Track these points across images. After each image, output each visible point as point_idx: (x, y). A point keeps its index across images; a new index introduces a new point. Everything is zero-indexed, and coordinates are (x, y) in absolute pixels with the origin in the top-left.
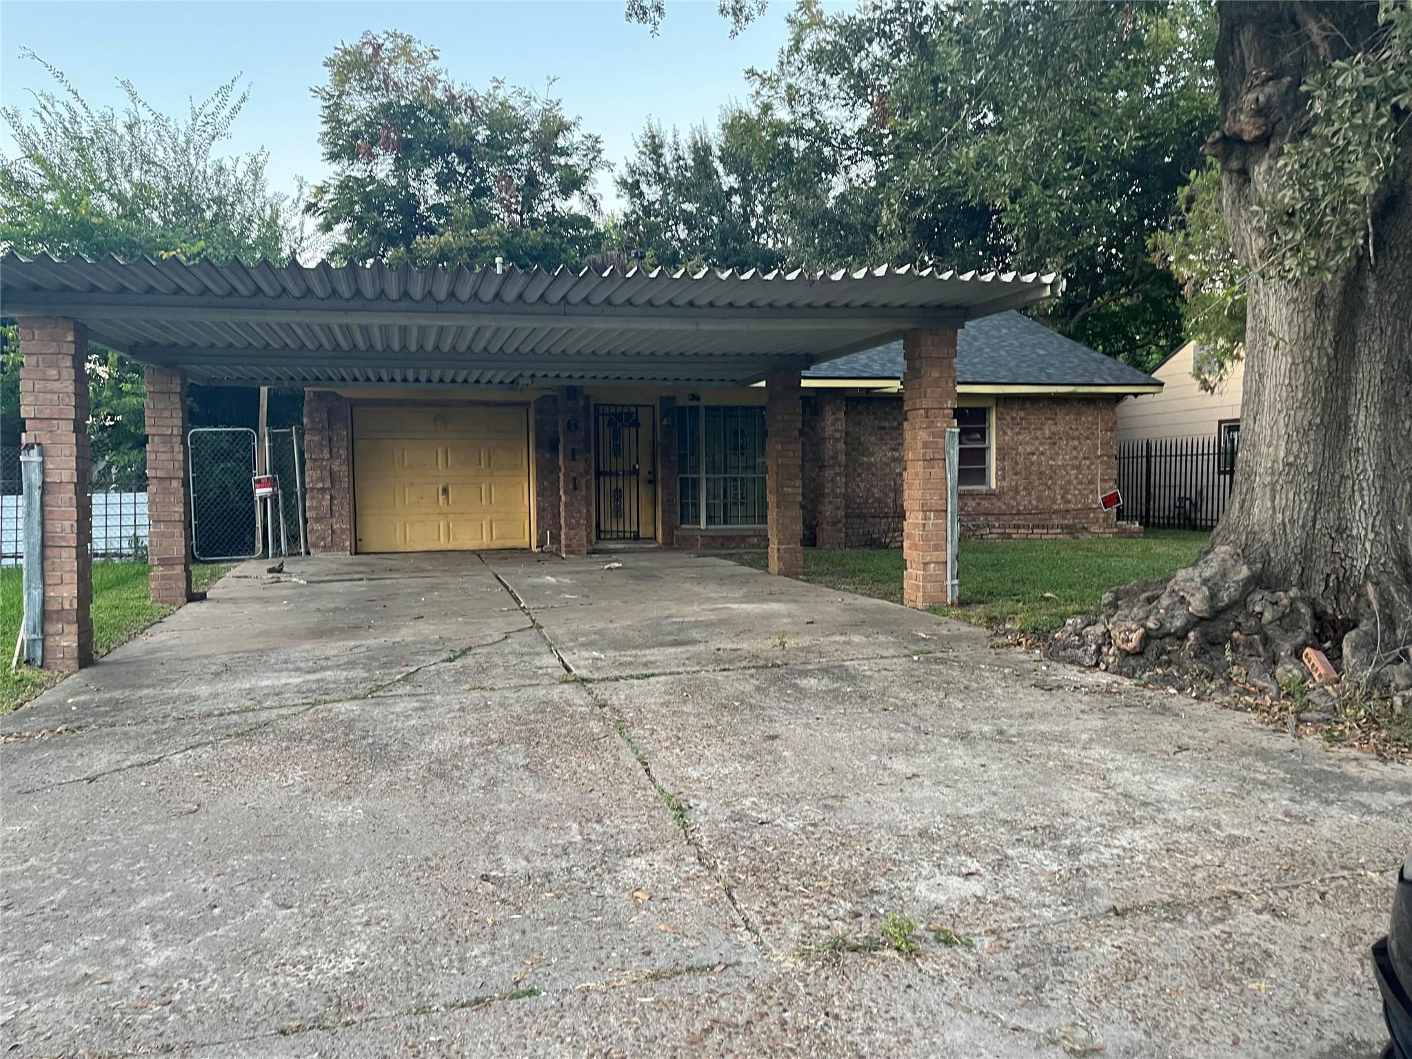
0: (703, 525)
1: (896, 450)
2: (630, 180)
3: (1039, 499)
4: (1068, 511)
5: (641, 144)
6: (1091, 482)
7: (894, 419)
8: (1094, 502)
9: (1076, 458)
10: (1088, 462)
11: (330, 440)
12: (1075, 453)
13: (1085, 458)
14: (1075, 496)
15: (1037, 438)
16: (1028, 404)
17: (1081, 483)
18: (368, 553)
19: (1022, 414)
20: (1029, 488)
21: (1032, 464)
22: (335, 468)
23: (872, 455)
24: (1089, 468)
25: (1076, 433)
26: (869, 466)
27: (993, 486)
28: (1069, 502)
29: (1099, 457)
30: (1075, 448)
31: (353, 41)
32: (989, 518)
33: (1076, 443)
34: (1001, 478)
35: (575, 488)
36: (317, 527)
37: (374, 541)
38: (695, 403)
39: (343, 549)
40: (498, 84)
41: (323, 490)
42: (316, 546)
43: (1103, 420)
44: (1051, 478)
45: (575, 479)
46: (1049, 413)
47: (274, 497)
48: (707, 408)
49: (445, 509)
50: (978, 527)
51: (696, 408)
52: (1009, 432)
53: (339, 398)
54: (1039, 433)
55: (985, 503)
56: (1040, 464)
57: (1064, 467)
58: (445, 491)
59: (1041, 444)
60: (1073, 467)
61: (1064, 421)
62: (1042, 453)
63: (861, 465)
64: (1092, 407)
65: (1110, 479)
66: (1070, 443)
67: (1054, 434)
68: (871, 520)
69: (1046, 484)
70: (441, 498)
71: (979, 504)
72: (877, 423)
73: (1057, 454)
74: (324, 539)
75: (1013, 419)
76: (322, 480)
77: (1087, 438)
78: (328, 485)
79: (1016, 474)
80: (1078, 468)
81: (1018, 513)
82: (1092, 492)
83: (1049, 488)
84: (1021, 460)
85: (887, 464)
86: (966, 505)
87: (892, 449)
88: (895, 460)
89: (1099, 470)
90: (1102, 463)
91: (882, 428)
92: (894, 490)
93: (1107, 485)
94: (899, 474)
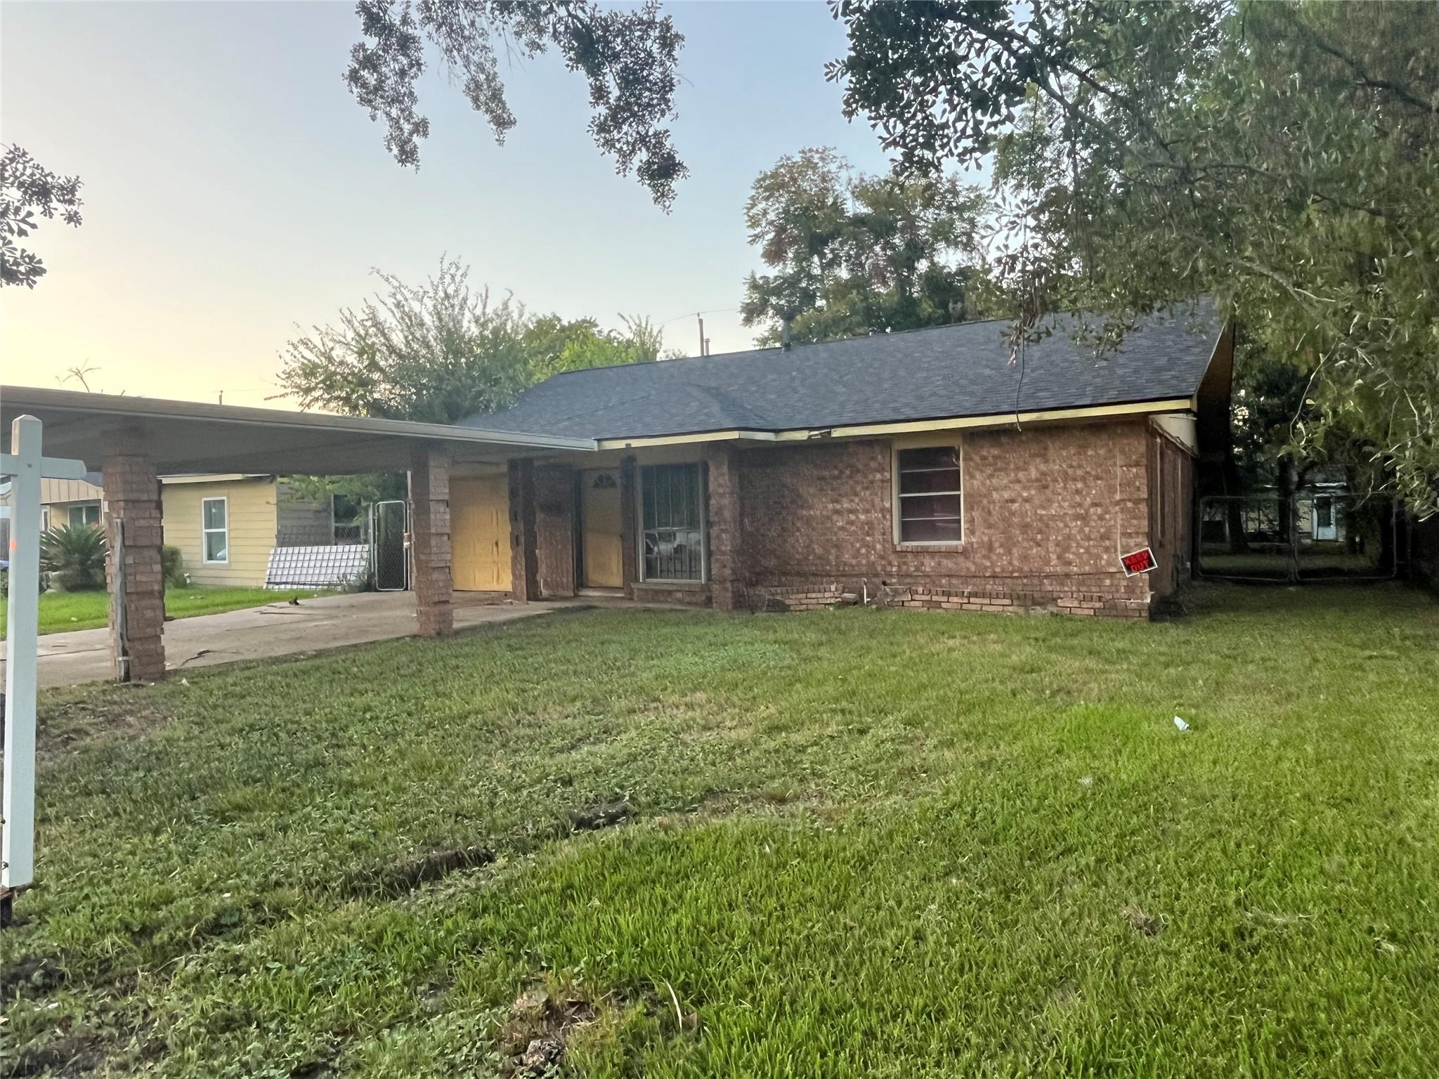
1: (837, 501)
3: (1025, 558)
4: (1067, 575)
6: (1104, 537)
7: (835, 467)
8: (1109, 564)
9: (1080, 505)
10: (1099, 510)
12: (1078, 499)
13: (1095, 505)
14: (1078, 555)
15: (1019, 481)
16: (1004, 439)
17: (1088, 538)
19: (995, 452)
20: (1008, 546)
21: (1013, 514)
23: (811, 507)
24: (1101, 518)
25: (1080, 472)
26: (808, 521)
27: (963, 542)
28: (1069, 563)
29: (1118, 503)
30: (1078, 492)
32: (954, 581)
33: (1080, 485)
34: (972, 532)
37: (461, 582)
43: (1121, 451)
44: (1040, 532)
46: (1034, 448)
49: (496, 559)
52: (978, 475)
54: (1021, 475)
55: (948, 564)
56: (1023, 515)
57: (1062, 518)
58: (497, 545)
59: (1025, 488)
60: (1077, 517)
61: (1060, 457)
62: (1026, 500)
63: (801, 518)
64: (1104, 436)
65: (1137, 533)
66: (1072, 486)
67: (1044, 474)
68: (812, 579)
69: (1034, 540)
71: (939, 564)
72: (815, 473)
73: (1049, 501)
75: (984, 458)
77: (1097, 478)
79: (990, 526)
80: (1085, 518)
81: (994, 577)
82: (1107, 549)
83: (1039, 545)
84: (995, 510)
85: (829, 518)
86: (922, 564)
87: (833, 501)
88: (837, 512)
89: (1117, 520)
90: (1122, 510)
91: (822, 478)
92: (836, 546)
93: (1132, 542)
94: (842, 528)
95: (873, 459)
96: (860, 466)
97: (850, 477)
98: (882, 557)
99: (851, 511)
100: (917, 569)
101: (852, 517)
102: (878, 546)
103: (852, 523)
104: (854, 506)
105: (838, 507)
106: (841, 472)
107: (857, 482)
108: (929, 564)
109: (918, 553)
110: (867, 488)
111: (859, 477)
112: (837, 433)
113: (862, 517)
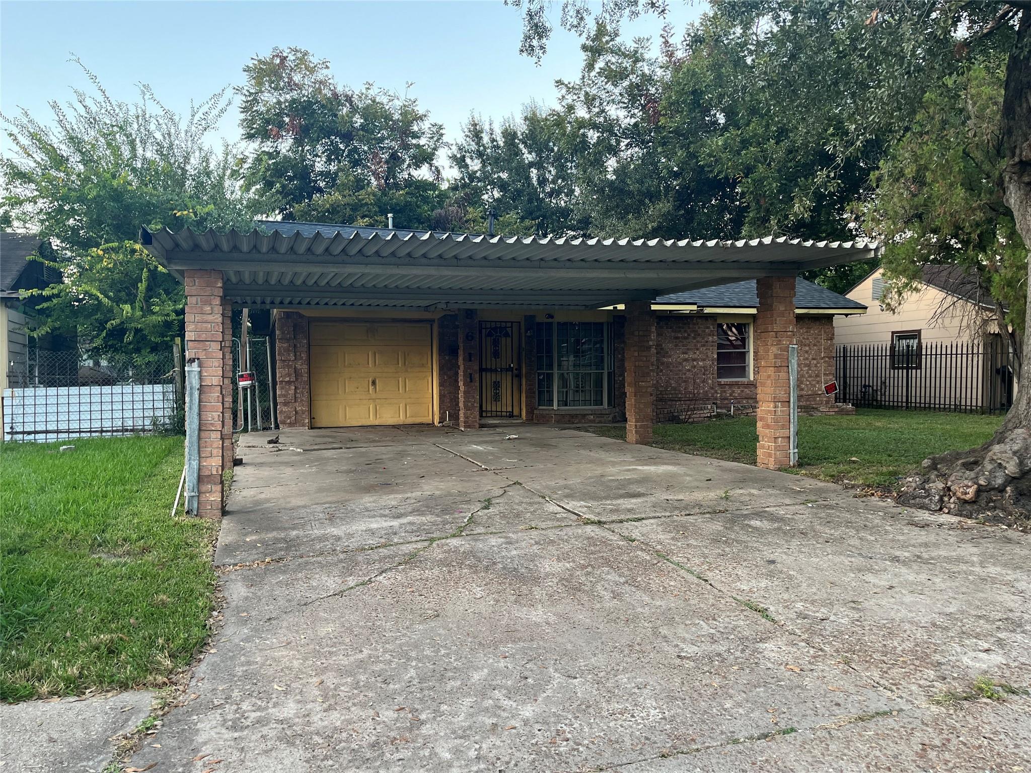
0: (555, 407)
1: (686, 353)
2: (459, 156)
4: (802, 396)
5: (466, 130)
6: (817, 376)
7: (685, 331)
8: (820, 390)
9: (807, 359)
10: (815, 362)
11: (295, 346)
12: (806, 356)
13: (813, 359)
14: (807, 385)
17: (810, 376)
18: (320, 428)
22: (298, 366)
23: (670, 356)
24: (816, 366)
25: (807, 342)
26: (668, 365)
27: (752, 379)
28: (802, 390)
29: (822, 358)
30: (807, 352)
31: (266, 54)
32: (750, 401)
33: (807, 348)
34: (757, 372)
35: (471, 381)
36: (285, 409)
37: (324, 419)
38: (550, 320)
39: (303, 425)
40: (369, 86)
41: (289, 383)
42: (284, 423)
43: (825, 332)
45: (471, 374)
47: (253, 387)
48: (559, 323)
49: (374, 396)
50: (745, 407)
51: (551, 323)
53: (301, 316)
55: (747, 391)
57: (800, 365)
58: (374, 383)
60: (806, 365)
61: (799, 333)
63: (663, 364)
64: (818, 323)
65: (831, 374)
66: (803, 348)
68: (669, 403)
70: (371, 388)
71: (742, 391)
72: (673, 334)
74: (290, 418)
76: (289, 375)
77: (815, 345)
78: (293, 379)
80: (809, 366)
82: (818, 382)
85: (680, 363)
86: (733, 392)
87: (684, 353)
88: (686, 360)
89: (823, 367)
90: (825, 362)
91: (677, 338)
92: (685, 381)
93: (828, 378)
94: (689, 370)
95: (708, 328)
96: (700, 331)
97: (694, 338)
98: (712, 388)
99: (694, 360)
100: (731, 395)
101: (695, 363)
102: (710, 381)
103: (695, 367)
104: (696, 356)
105: (687, 356)
106: (689, 335)
107: (698, 342)
108: (737, 391)
109: (731, 385)
110: (704, 346)
111: (699, 339)
112: (707, 310)
113: (701, 363)
